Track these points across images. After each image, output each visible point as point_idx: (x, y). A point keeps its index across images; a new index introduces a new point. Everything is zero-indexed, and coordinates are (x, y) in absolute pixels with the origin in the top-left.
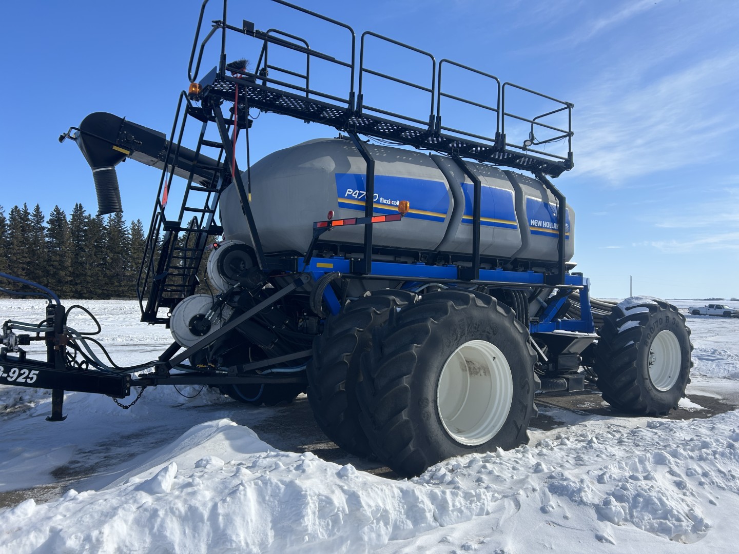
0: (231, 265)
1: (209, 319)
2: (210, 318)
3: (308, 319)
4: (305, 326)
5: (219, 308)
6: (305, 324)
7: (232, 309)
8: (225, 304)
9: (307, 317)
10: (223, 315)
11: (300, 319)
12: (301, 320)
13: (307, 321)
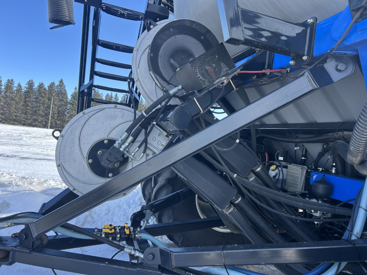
0: (172, 61)
1: (121, 149)
2: (123, 147)
3: (286, 167)
4: (281, 177)
5: (143, 130)
6: (281, 173)
7: (167, 136)
8: (154, 125)
9: (284, 164)
10: (150, 144)
11: (272, 164)
12: (273, 167)
13: (284, 170)
